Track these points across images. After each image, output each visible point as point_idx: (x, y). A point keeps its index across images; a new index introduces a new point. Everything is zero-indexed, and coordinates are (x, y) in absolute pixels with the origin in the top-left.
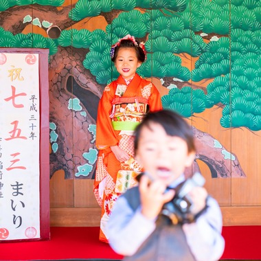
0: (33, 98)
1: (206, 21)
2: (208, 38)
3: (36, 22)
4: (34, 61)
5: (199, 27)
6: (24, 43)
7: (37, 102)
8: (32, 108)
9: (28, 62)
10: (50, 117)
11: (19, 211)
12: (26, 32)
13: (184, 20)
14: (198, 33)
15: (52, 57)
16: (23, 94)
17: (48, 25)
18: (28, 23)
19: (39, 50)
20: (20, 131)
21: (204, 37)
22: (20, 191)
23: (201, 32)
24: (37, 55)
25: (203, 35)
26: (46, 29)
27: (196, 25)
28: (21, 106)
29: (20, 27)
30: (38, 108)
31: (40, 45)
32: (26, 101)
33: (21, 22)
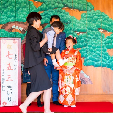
0: (16, 55)
1: (78, 28)
2: (79, 34)
3: (17, 28)
4: (16, 42)
5: (76, 30)
6: (12, 35)
7: (17, 57)
8: (15, 59)
9: (14, 43)
10: (21, 62)
11: (10, 96)
12: (13, 31)
13: (70, 27)
14: (75, 32)
15: (22, 41)
16: (12, 54)
17: (21, 29)
18: (14, 28)
19: (18, 38)
20: (11, 67)
21: (77, 33)
22: (11, 88)
23: (76, 31)
24: (17, 40)
25: (77, 32)
26: (20, 30)
27: (74, 29)
28: (11, 58)
29: (11, 30)
30: (17, 59)
31: (18, 36)
32: (13, 57)
33: (11, 28)
